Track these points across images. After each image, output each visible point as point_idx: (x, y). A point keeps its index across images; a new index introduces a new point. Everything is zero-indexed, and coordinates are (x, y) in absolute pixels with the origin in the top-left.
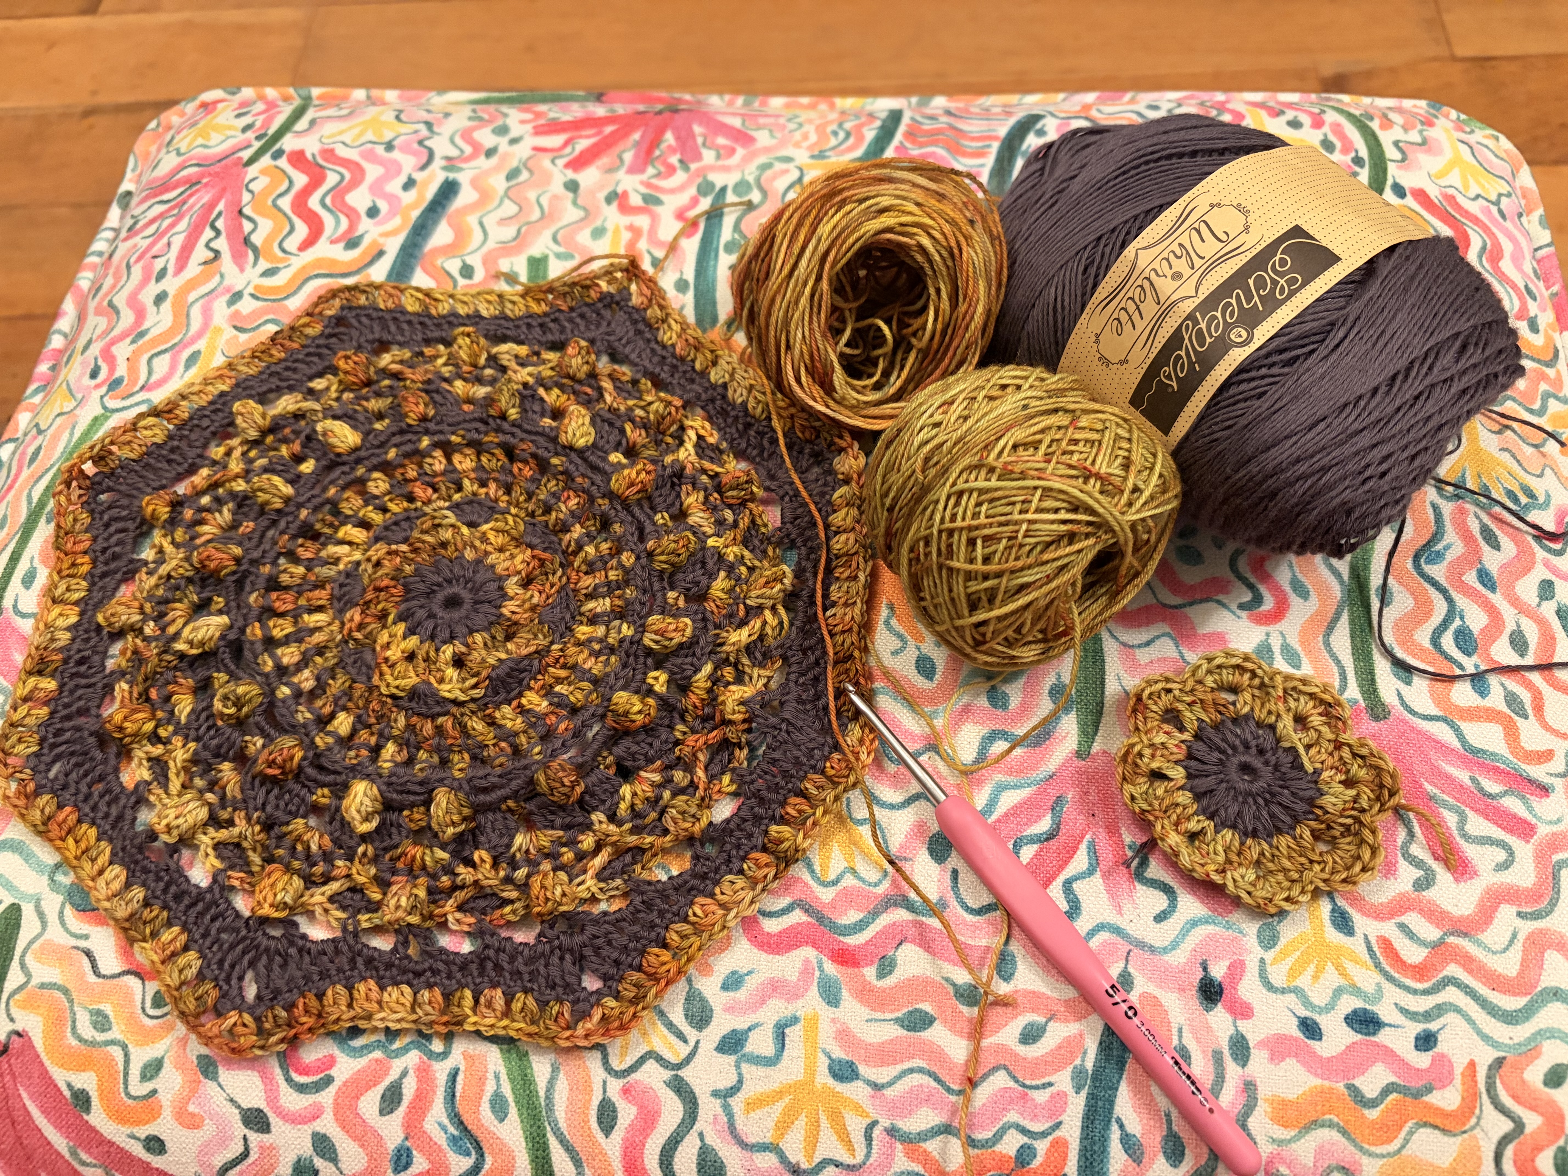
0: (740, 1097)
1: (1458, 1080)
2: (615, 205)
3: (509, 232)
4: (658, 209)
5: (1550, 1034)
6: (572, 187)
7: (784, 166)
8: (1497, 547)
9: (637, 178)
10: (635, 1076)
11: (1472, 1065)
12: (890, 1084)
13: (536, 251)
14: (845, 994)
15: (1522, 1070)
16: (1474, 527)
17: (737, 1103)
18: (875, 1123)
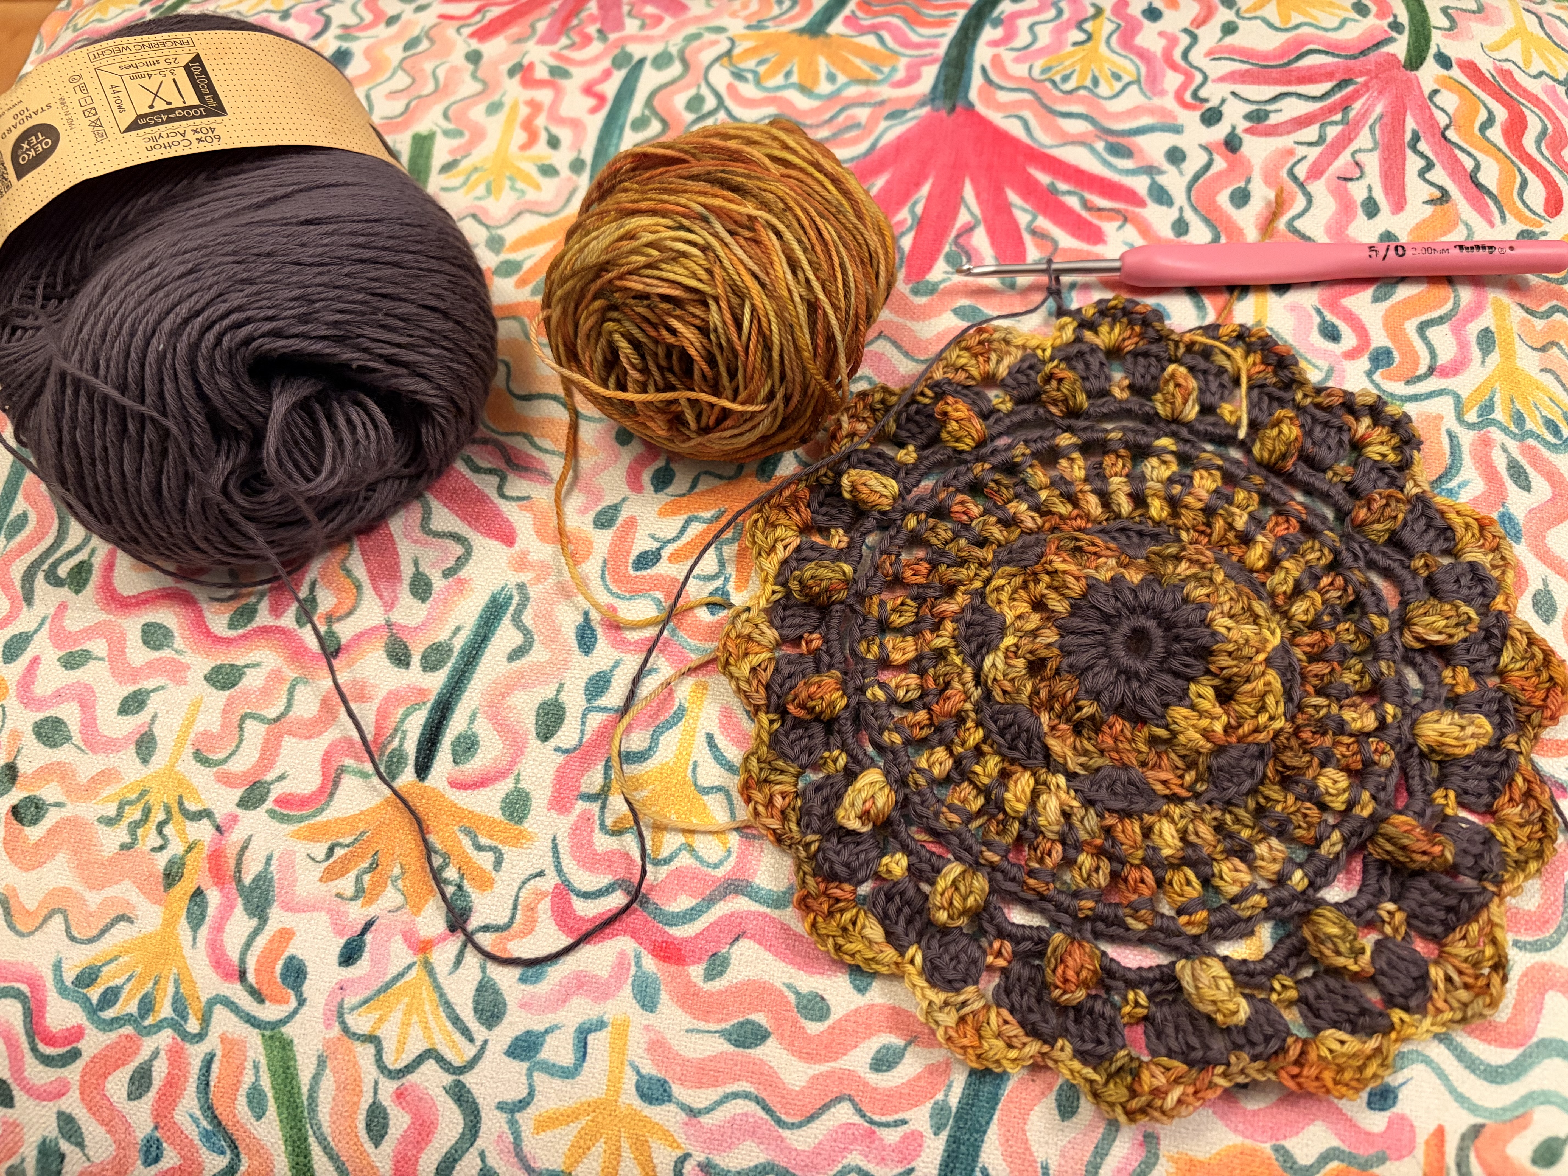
0: (531, 1111)
1: (1420, 1151)
2: (517, 78)
3: (398, 106)
4: (565, 83)
5: (1545, 1098)
6: (474, 57)
7: (713, 37)
8: (1527, 488)
9: (546, 50)
10: (412, 1078)
11: (1440, 1132)
12: (709, 1110)
13: (422, 127)
14: (664, 996)
15: (1506, 1142)
16: (1500, 462)
17: (526, 1119)
18: (687, 1156)
